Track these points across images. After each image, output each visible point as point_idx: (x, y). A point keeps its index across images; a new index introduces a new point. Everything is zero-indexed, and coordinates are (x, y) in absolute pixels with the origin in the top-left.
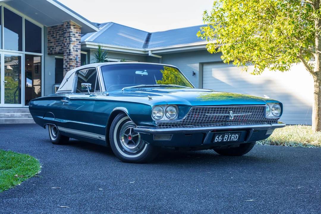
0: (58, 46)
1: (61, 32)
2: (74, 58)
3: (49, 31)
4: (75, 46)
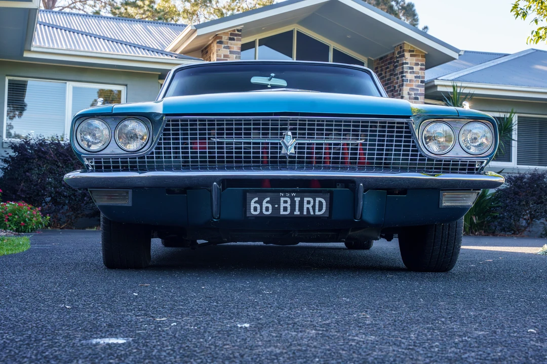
1: (391, 67)
3: (376, 66)
4: (412, 89)
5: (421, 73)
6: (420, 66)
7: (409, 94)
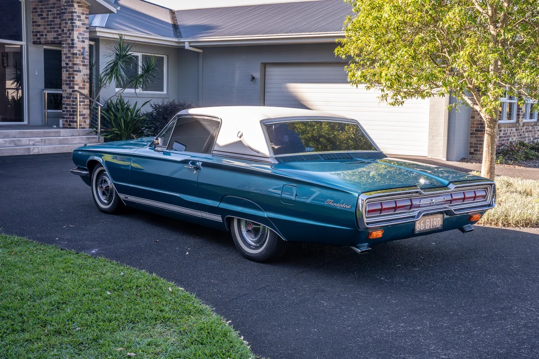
0: (51, 32)
1: (55, 11)
2: (80, 53)
3: (34, 7)
4: (80, 34)
5: (87, 21)
6: (85, 15)
7: (78, 38)
